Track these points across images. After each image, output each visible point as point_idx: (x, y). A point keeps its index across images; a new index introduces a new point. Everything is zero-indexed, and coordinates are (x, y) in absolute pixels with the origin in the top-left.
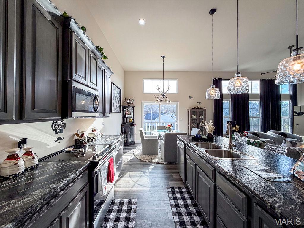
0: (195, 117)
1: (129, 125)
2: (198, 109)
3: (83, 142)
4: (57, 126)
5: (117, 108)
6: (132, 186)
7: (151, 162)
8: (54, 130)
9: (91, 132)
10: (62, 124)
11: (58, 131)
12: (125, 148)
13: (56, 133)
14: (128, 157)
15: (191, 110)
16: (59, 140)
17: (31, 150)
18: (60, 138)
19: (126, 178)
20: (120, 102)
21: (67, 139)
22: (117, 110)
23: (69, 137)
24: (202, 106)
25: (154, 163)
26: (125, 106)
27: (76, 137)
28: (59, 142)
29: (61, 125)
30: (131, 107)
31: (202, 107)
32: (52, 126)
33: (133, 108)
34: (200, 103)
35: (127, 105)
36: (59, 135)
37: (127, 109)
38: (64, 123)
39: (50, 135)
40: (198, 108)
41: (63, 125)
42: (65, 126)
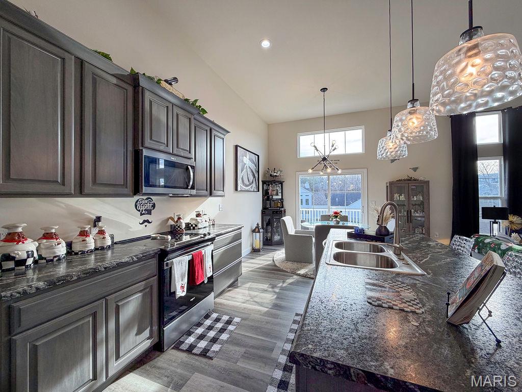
0: (402, 198)
1: (273, 212)
2: (409, 182)
3: (179, 229)
4: (143, 205)
5: (250, 184)
6: (243, 301)
7: (294, 273)
8: (139, 211)
9: (194, 217)
10: (150, 203)
11: (143, 212)
12: (264, 249)
13: (142, 214)
14: (262, 262)
15: (391, 184)
16: (146, 223)
17: (103, 229)
18: (148, 221)
19: (242, 289)
20: (256, 176)
21: (158, 223)
22: (249, 187)
23: (161, 221)
24: (420, 176)
25: (299, 275)
26: (267, 181)
27: (171, 222)
28: (146, 226)
29: (149, 205)
30: (278, 182)
31: (421, 178)
32: (136, 206)
33: (281, 183)
34: (415, 169)
35: (272, 179)
36: (146, 217)
37: (270, 185)
38: (153, 202)
39: (132, 215)
40: (410, 180)
41: (151, 205)
42: (154, 206)
